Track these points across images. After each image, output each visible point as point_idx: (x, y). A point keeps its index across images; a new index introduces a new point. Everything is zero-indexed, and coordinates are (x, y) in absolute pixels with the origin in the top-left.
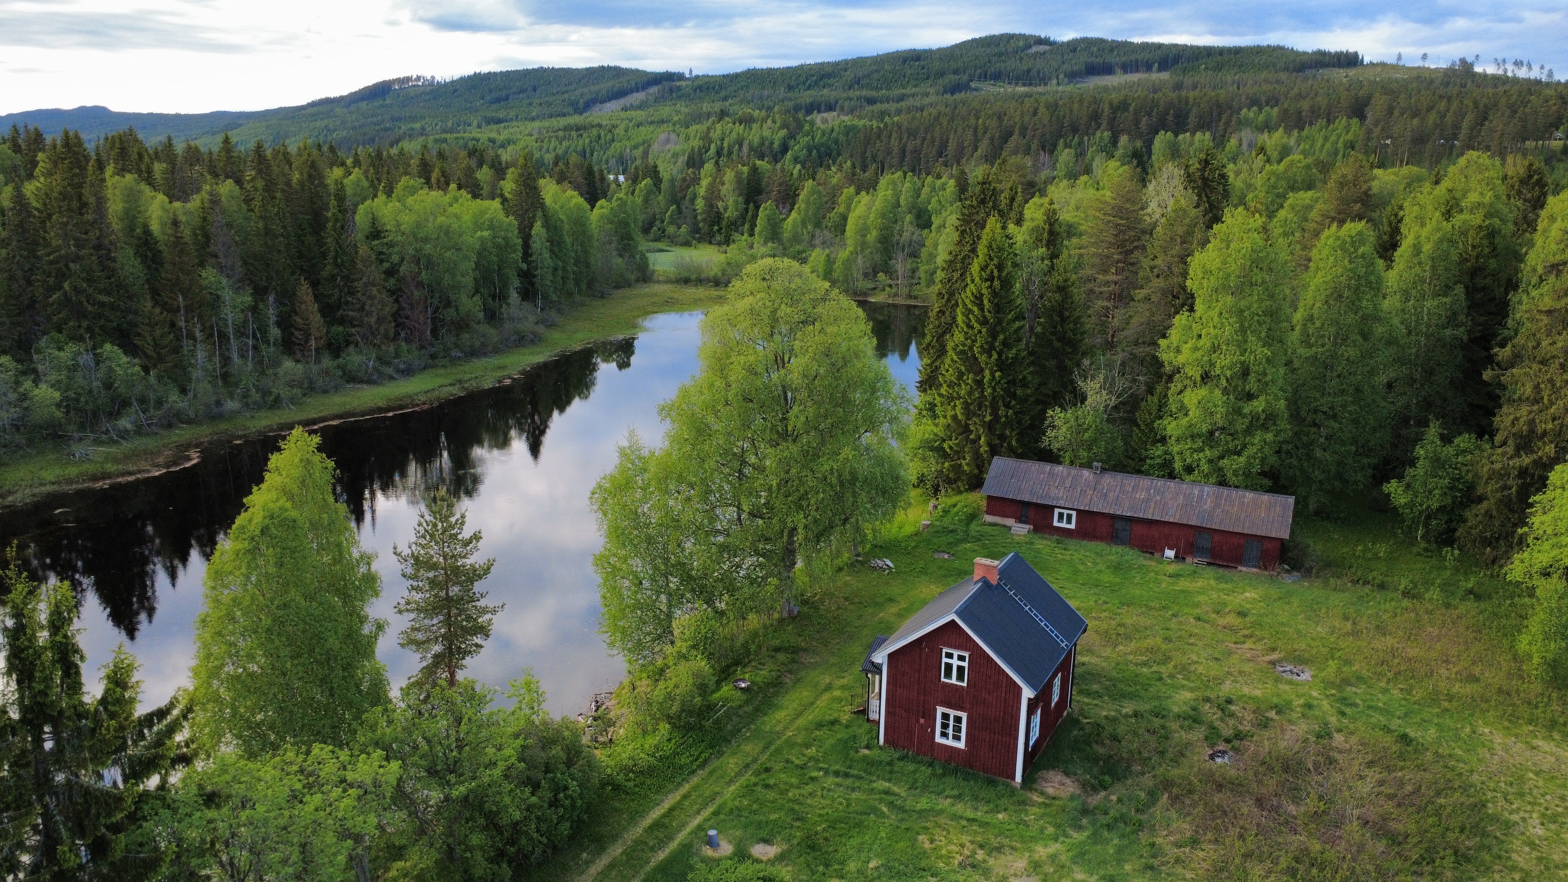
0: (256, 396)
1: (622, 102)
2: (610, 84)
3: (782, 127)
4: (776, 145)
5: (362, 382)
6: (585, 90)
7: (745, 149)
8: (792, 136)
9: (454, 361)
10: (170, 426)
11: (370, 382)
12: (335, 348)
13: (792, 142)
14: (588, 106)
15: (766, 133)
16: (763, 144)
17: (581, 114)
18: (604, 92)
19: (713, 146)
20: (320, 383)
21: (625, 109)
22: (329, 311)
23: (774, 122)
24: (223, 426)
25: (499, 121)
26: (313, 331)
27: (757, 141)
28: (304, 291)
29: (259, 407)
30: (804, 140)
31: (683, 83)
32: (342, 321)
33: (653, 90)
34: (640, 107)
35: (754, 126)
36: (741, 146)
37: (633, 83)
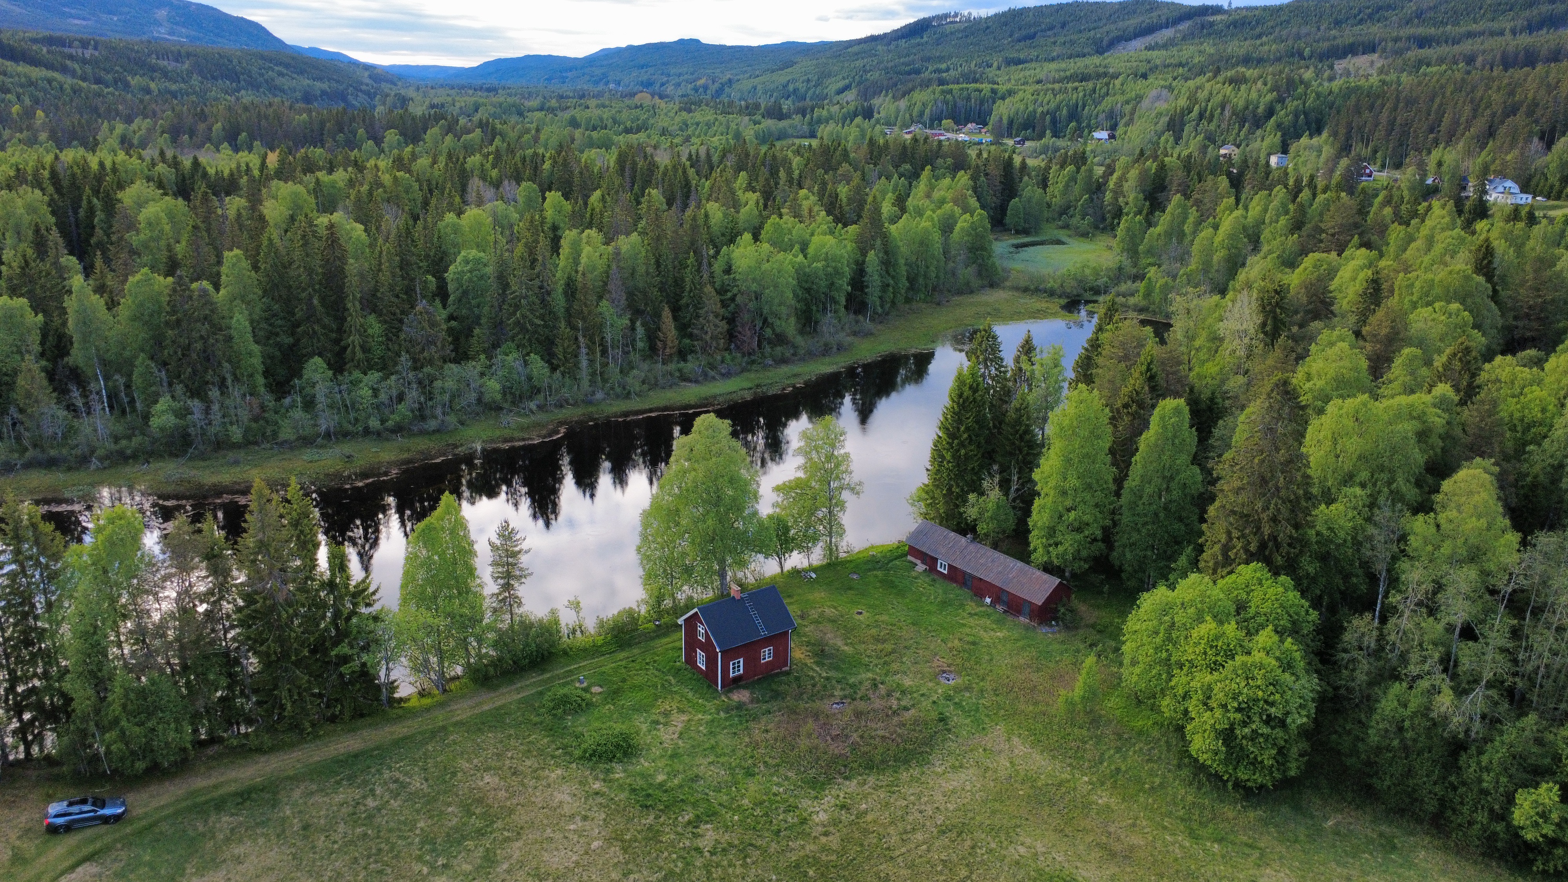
0: (618, 390)
1: (1149, 39)
2: (1141, 19)
3: (1271, 90)
4: (1261, 110)
5: (690, 381)
6: (1113, 27)
7: (1227, 113)
8: (1281, 100)
9: (766, 367)
10: (561, 406)
11: (697, 382)
12: (682, 354)
13: (1278, 107)
14: (1112, 44)
15: (1254, 95)
16: (1247, 108)
17: (1101, 53)
18: (1131, 29)
19: (1197, 107)
20: (661, 381)
21: (1149, 48)
22: (683, 329)
23: (1265, 84)
24: (591, 409)
25: (1019, 62)
26: (669, 344)
27: (1241, 104)
28: (667, 314)
29: (618, 396)
30: (1292, 105)
31: (1218, 18)
32: (691, 336)
33: (1184, 26)
34: (1165, 46)
35: (1243, 87)
36: (1223, 109)
37: (1163, 18)
